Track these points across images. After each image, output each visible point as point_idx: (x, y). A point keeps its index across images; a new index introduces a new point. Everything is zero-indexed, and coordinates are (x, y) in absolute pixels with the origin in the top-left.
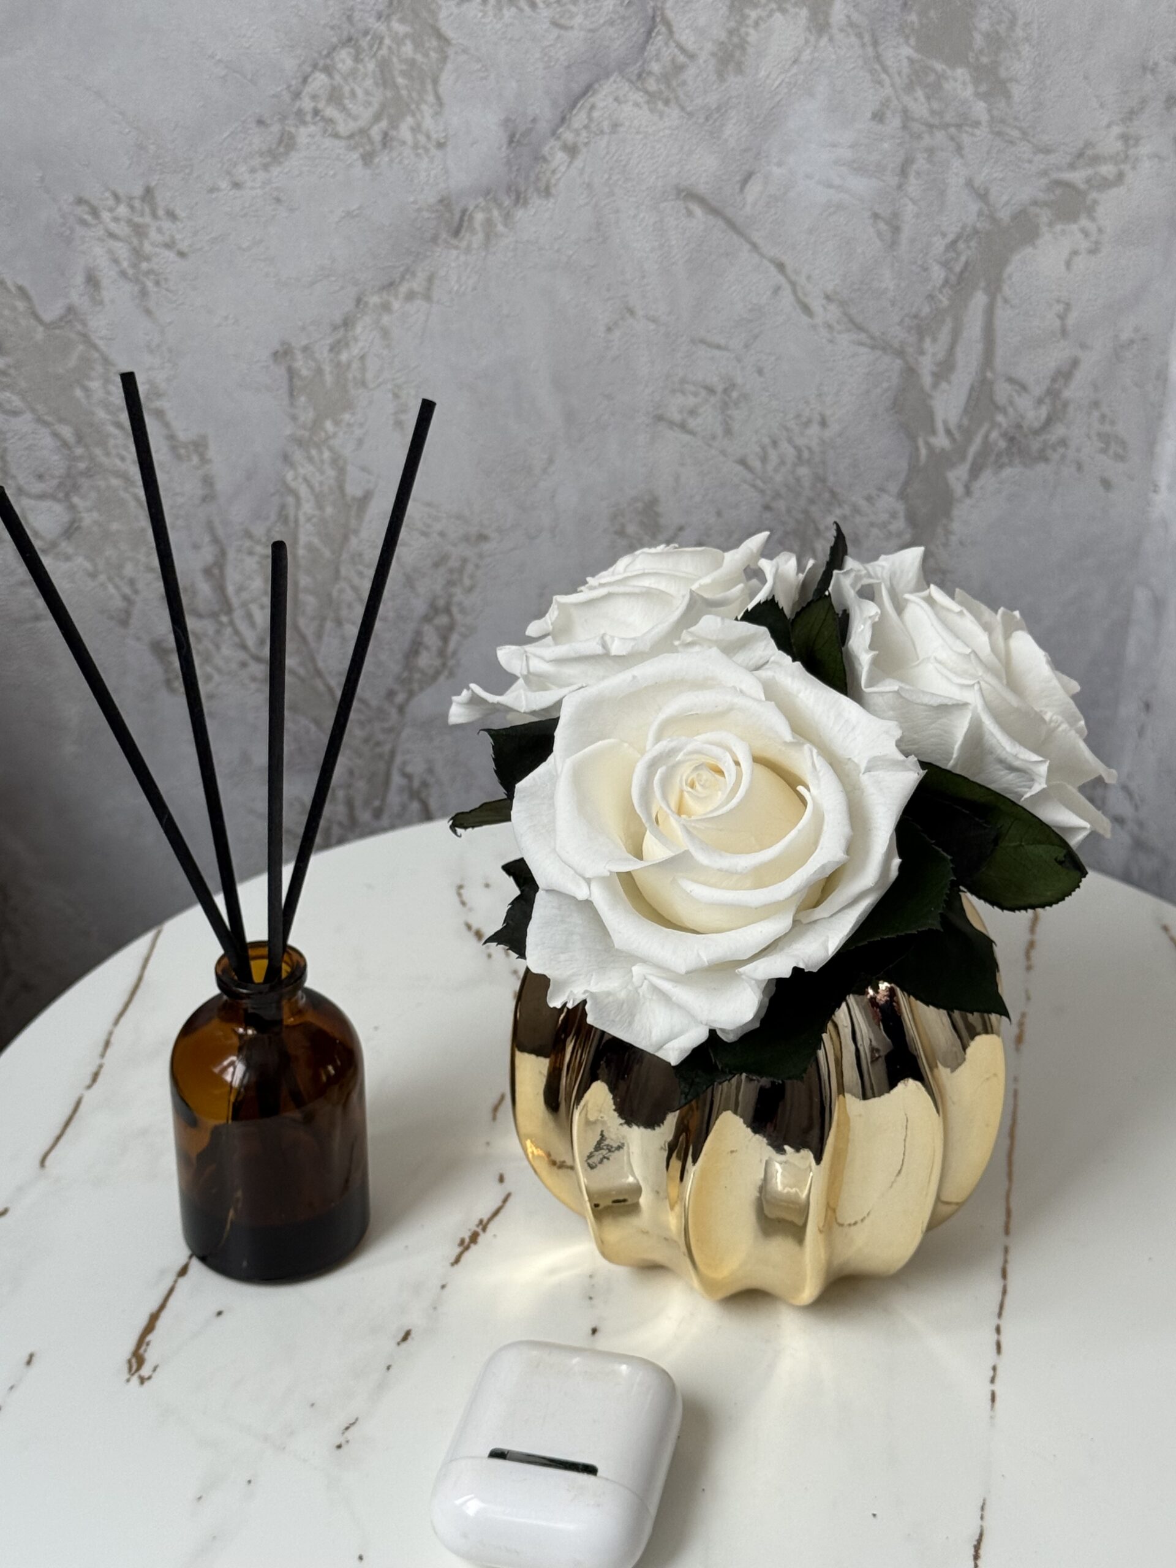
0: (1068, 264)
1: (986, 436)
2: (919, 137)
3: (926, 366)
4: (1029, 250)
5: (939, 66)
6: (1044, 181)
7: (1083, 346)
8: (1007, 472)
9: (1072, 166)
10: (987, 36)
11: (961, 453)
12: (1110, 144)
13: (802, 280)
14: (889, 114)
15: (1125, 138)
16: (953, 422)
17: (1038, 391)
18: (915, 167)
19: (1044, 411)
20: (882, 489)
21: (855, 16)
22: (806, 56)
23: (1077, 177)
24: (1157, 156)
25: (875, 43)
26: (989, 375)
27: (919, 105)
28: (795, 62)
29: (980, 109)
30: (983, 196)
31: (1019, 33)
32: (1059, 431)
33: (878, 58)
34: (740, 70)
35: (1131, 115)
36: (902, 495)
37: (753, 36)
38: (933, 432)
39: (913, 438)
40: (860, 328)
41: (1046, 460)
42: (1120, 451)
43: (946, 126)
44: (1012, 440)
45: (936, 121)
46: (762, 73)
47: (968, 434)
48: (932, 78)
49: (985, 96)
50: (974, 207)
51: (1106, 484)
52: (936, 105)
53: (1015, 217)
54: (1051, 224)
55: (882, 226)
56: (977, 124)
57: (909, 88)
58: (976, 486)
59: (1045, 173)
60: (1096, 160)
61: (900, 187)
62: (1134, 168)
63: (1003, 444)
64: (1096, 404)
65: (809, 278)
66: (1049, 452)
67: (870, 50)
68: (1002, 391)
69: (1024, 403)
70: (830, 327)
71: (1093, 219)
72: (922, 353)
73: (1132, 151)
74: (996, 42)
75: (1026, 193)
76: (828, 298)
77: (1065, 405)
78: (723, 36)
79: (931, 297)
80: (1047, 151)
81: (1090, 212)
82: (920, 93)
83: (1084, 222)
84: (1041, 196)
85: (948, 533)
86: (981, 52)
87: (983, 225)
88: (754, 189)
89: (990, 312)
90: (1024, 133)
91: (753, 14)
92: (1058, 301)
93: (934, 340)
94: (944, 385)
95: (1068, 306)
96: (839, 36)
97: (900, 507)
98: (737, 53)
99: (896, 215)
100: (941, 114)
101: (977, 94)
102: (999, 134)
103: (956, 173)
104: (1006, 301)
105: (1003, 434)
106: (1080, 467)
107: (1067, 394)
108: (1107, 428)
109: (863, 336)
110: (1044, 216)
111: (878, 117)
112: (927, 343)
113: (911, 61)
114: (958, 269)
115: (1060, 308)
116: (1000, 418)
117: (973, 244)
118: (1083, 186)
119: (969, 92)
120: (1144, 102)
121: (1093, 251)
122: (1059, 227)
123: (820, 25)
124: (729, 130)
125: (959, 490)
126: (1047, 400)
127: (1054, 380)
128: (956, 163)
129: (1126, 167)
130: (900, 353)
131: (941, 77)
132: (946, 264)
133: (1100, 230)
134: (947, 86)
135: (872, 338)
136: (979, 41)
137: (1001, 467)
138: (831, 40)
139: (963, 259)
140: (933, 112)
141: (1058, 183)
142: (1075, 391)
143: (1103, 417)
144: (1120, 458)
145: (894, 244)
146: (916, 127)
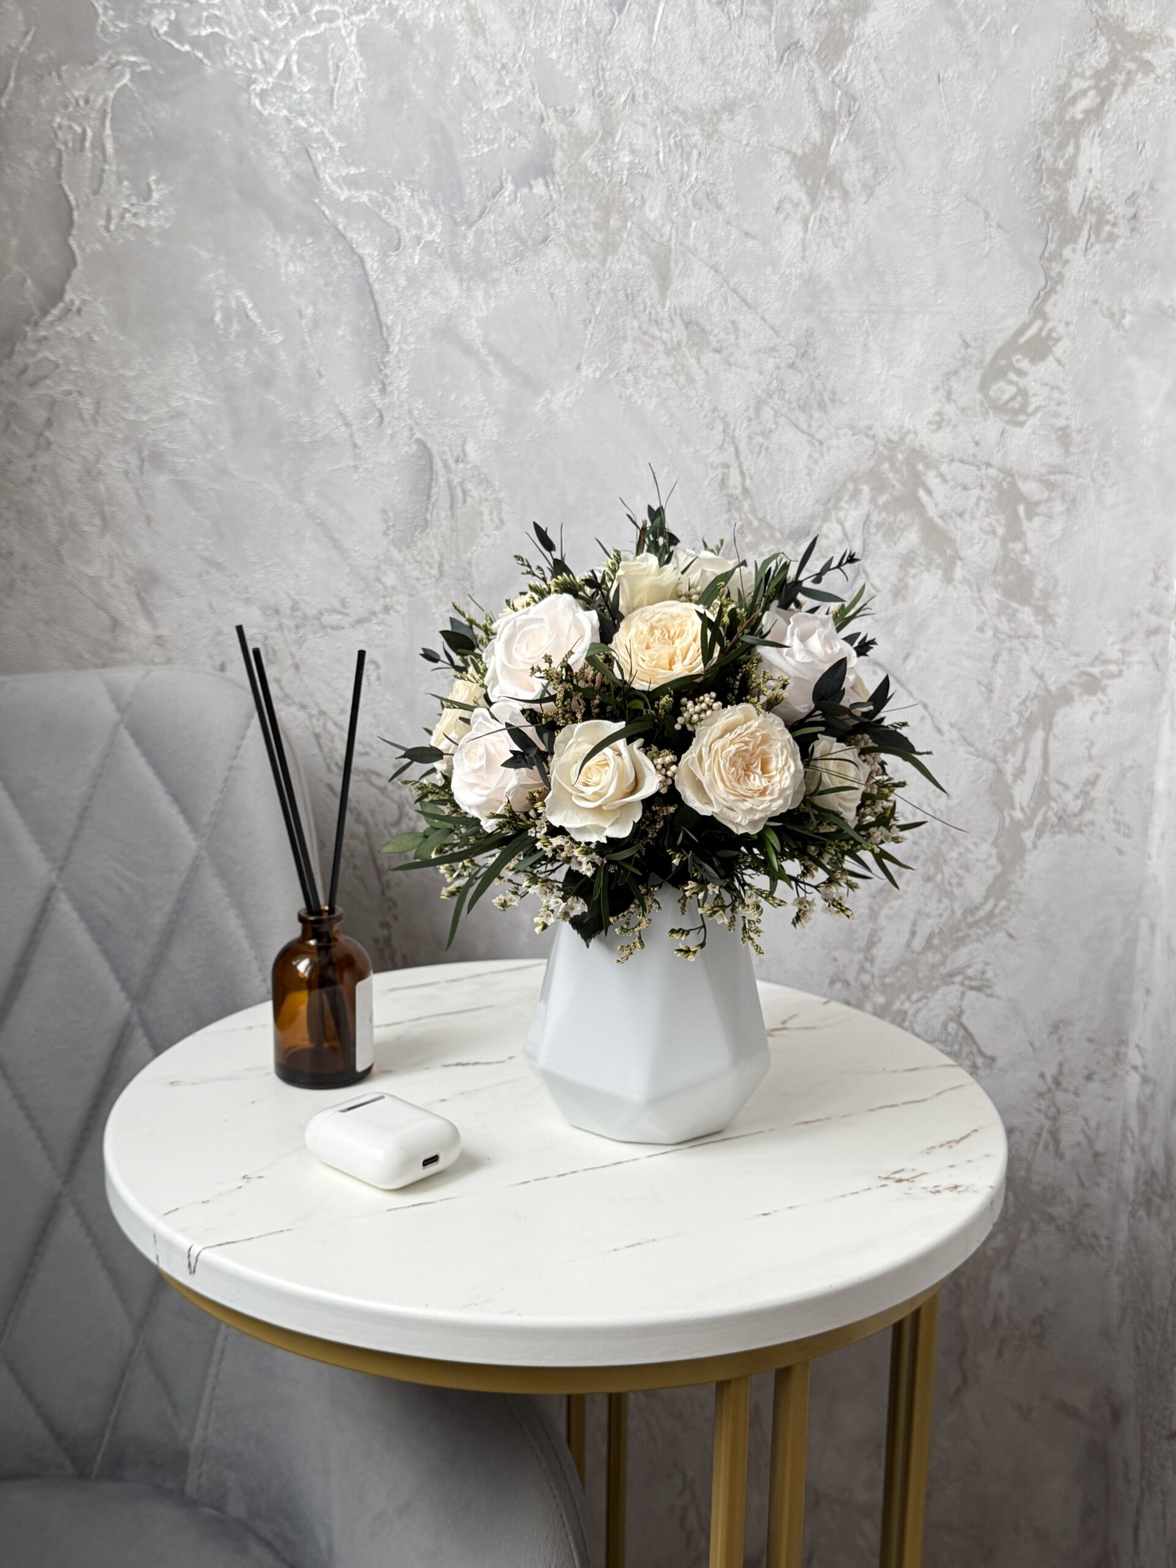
0: (1092, 719)
1: (1045, 813)
2: (1003, 641)
3: (1009, 770)
4: (1067, 709)
5: (1014, 605)
6: (1076, 671)
7: (1102, 767)
8: (1058, 837)
9: (1092, 665)
10: (1042, 591)
11: (1030, 821)
12: (1114, 653)
13: (937, 715)
14: (986, 629)
15: (1123, 652)
16: (1025, 804)
17: (1076, 790)
18: (1001, 659)
19: (1079, 803)
20: (983, 840)
21: (968, 576)
22: (941, 595)
23: (1096, 670)
24: (1142, 662)
25: (979, 590)
26: (1046, 779)
27: (1004, 625)
28: (935, 597)
29: (1038, 629)
30: (1041, 677)
31: (1060, 590)
32: (1088, 816)
33: (981, 598)
34: (904, 599)
35: (1125, 639)
36: (995, 844)
37: (912, 582)
38: (1013, 808)
39: (1001, 811)
40: (970, 744)
41: (1082, 832)
42: (1127, 831)
43: (1019, 637)
44: (1060, 818)
45: (1013, 633)
46: (916, 602)
47: (1034, 812)
48: (1010, 611)
49: (1042, 623)
50: (1036, 682)
51: (1120, 852)
52: (1013, 625)
53: (1059, 689)
54: (1080, 695)
55: (983, 689)
56: (1036, 637)
57: (998, 615)
58: (1040, 842)
59: (1076, 667)
60: (1106, 662)
61: (992, 668)
62: (1128, 668)
63: (1055, 820)
64: (1111, 802)
65: (941, 714)
66: (1083, 828)
67: (976, 595)
68: (1055, 789)
69: (1068, 797)
70: (953, 743)
71: (1105, 695)
72: (1006, 761)
73: (1127, 659)
74: (1046, 594)
75: (1066, 677)
76: (952, 725)
77: (1093, 800)
78: (896, 581)
79: (1010, 730)
80: (1078, 655)
81: (1103, 690)
82: (1004, 619)
83: (1100, 695)
84: (1075, 680)
85: (1023, 870)
86: (1038, 599)
87: (1042, 693)
88: (911, 662)
89: (1046, 743)
90: (1063, 644)
91: (912, 571)
92: (1086, 739)
93: (1014, 755)
94: (1019, 782)
95: (1092, 743)
96: (959, 586)
97: (994, 851)
98: (903, 591)
99: (990, 683)
100: (1015, 630)
101: (1036, 622)
102: (1049, 643)
103: (1025, 663)
104: (1055, 737)
105: (1056, 814)
106: (1103, 838)
107: (1093, 794)
108: (1119, 817)
109: (972, 749)
110: (1076, 691)
111: (981, 629)
112: (1009, 756)
113: (999, 601)
114: (1027, 715)
115: (1087, 743)
116: (1053, 804)
117: (1035, 702)
118: (1098, 675)
119: (1032, 620)
120: (1133, 632)
121: (1107, 712)
122: (1085, 698)
123: (948, 579)
124: (898, 630)
125: (1029, 845)
126: (1082, 797)
127: (1085, 784)
128: (1025, 658)
129: (1124, 667)
130: (994, 761)
131: (1016, 611)
132: (1020, 713)
133: (1110, 701)
134: (1019, 616)
135: (977, 750)
136: (1037, 593)
137: (1054, 833)
138: (955, 588)
139: (1029, 710)
140: (1011, 629)
141: (1085, 673)
142: (1098, 793)
143: (1115, 811)
144: (1127, 836)
145: (989, 699)
146: (1002, 637)
